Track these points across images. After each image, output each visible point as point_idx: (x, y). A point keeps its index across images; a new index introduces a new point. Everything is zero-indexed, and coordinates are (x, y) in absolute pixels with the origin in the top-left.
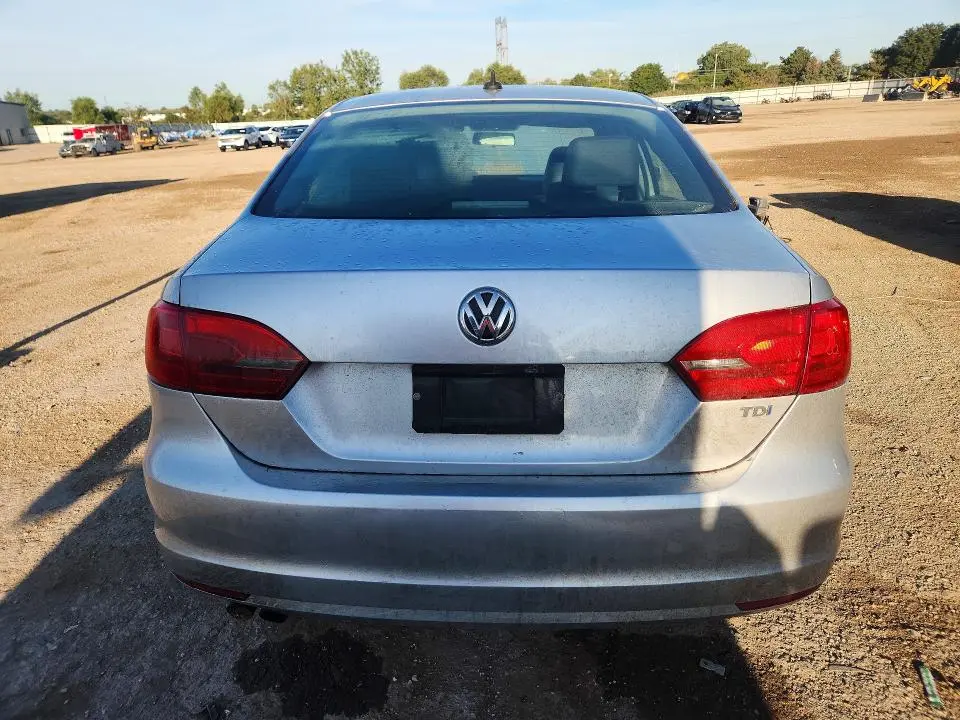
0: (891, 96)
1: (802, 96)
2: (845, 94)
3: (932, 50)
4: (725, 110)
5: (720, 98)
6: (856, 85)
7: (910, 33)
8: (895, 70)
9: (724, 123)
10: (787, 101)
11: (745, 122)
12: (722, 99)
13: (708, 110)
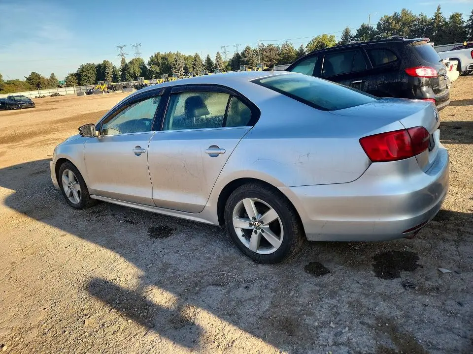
0: (89, 93)
1: (46, 95)
2: (64, 93)
3: (94, 74)
4: (24, 102)
5: (18, 96)
6: (67, 89)
7: (82, 66)
8: (82, 82)
9: (26, 108)
10: (38, 98)
11: (37, 107)
12: (20, 97)
13: (14, 103)
